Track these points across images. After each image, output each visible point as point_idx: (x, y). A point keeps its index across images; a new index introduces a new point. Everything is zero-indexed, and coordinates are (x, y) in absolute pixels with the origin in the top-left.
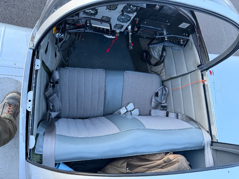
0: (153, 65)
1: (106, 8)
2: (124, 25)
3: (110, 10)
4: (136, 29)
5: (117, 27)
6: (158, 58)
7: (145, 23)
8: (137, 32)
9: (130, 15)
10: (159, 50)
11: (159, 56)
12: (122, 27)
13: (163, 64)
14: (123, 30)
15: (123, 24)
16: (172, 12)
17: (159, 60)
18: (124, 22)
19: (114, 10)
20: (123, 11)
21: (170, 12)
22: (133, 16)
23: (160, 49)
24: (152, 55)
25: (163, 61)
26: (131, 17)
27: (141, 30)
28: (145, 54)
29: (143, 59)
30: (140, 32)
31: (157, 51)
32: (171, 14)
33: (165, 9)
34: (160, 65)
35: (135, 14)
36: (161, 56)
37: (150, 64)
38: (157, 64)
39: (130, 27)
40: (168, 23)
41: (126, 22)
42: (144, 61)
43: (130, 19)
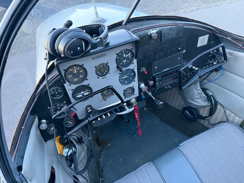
0: (208, 117)
1: (98, 76)
2: (133, 86)
3: (104, 76)
4: (151, 83)
5: (128, 94)
6: (207, 103)
7: (156, 67)
8: (154, 85)
9: (131, 67)
10: (199, 94)
11: (206, 100)
12: (133, 89)
13: (219, 106)
14: (137, 93)
15: (131, 85)
16: (175, 32)
17: (210, 104)
18: (130, 82)
19: (108, 73)
20: (119, 67)
21: (173, 34)
22: (134, 66)
23: (199, 92)
24: (197, 107)
25: (216, 103)
26: (134, 69)
27: (159, 80)
28: (187, 112)
29: (190, 118)
30: (159, 84)
31: (198, 96)
32: (177, 34)
33: (165, 33)
34: (218, 109)
35: (135, 61)
36: (209, 98)
37: (204, 118)
38: (212, 111)
39: (142, 85)
40: (182, 50)
41: (133, 80)
42: (193, 119)
43: (134, 72)
